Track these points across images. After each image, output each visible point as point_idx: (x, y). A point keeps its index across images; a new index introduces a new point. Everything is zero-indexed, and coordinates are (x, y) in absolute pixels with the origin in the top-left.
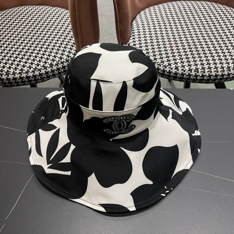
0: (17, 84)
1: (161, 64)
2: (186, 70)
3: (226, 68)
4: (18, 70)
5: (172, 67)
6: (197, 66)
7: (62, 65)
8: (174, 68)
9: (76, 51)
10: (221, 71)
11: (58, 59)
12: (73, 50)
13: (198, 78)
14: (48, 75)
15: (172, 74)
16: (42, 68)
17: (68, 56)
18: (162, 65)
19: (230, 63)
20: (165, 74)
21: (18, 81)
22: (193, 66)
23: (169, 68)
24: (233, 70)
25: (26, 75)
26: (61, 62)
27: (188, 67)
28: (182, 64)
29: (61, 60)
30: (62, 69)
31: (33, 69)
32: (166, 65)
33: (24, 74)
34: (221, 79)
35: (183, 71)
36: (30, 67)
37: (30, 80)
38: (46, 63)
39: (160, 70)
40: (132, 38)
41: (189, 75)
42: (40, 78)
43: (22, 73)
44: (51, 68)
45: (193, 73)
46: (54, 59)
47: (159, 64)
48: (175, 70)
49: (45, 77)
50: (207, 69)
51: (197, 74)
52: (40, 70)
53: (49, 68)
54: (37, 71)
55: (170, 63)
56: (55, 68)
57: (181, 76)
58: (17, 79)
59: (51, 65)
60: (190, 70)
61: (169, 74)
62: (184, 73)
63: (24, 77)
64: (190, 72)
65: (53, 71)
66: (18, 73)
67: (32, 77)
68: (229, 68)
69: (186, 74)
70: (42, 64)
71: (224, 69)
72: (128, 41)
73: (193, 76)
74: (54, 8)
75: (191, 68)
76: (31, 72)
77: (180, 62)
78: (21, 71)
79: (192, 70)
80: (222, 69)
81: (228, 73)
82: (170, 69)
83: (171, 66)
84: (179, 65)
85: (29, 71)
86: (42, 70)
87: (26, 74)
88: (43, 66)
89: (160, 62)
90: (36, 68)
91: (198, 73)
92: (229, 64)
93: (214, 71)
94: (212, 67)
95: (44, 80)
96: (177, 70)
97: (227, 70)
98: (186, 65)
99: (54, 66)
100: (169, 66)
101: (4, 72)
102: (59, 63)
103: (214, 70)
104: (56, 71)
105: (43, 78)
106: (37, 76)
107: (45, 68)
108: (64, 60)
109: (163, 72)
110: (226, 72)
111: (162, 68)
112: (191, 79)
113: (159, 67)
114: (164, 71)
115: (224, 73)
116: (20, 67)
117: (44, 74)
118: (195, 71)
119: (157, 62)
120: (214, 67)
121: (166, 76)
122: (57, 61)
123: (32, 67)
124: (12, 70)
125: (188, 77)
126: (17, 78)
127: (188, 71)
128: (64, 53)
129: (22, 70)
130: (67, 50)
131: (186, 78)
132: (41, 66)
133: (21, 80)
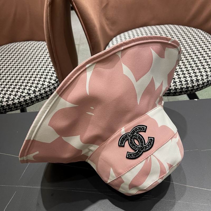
0: (5, 111)
3: (190, 81)
4: (5, 98)
7: (44, 90)
9: (56, 77)
10: (185, 84)
11: (41, 86)
12: (53, 77)
14: (32, 101)
16: (26, 95)
17: (49, 82)
19: (193, 76)
21: (6, 108)
24: (196, 82)
25: (13, 103)
26: (43, 88)
29: (43, 86)
30: (44, 94)
31: (19, 96)
33: (11, 102)
34: (192, 90)
36: (16, 95)
37: (16, 106)
38: (29, 90)
42: (25, 104)
43: (9, 101)
44: (34, 94)
46: (37, 86)
49: (29, 103)
50: (173, 83)
52: (24, 97)
53: (32, 94)
54: (22, 98)
56: (37, 94)
58: (5, 106)
59: (34, 92)
63: (10, 104)
65: (36, 97)
66: (5, 101)
67: (18, 104)
68: (192, 81)
70: (26, 91)
71: (187, 82)
74: (39, 43)
76: (16, 100)
78: (7, 100)
80: (186, 83)
81: (192, 85)
85: (15, 99)
86: (26, 97)
87: (12, 101)
88: (27, 93)
90: (21, 96)
92: (192, 78)
93: (179, 85)
94: (177, 81)
95: (28, 105)
97: (191, 83)
99: (37, 92)
102: (41, 89)
103: (179, 83)
104: (39, 96)
105: (28, 104)
106: (22, 102)
107: (29, 94)
108: (46, 86)
110: (190, 84)
115: (188, 86)
116: (7, 96)
117: (29, 100)
120: (179, 81)
122: (40, 87)
123: (18, 95)
126: (4, 105)
128: (45, 80)
129: (8, 98)
130: (49, 77)
132: (25, 93)
133: (8, 107)
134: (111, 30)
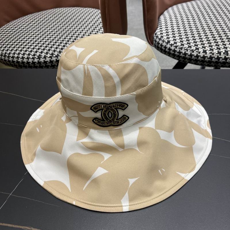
1: (188, 49)
2: (215, 53)
4: (49, 54)
5: (200, 51)
6: (227, 49)
8: (201, 52)
13: (228, 61)
15: (199, 58)
18: (190, 49)
20: (193, 58)
21: (49, 64)
22: (223, 49)
23: (196, 52)
27: (216, 50)
28: (210, 47)
32: (193, 49)
33: (55, 58)
35: (211, 54)
36: (60, 52)
39: (187, 55)
40: (159, 28)
41: (218, 58)
43: (53, 57)
45: (223, 56)
47: (186, 49)
48: (203, 53)
51: (227, 57)
55: (197, 47)
57: (210, 60)
58: (48, 63)
60: (219, 53)
61: (196, 58)
62: (212, 56)
63: (54, 61)
64: (219, 55)
66: (49, 57)
69: (214, 57)
72: (155, 31)
73: (223, 59)
75: (220, 51)
77: (208, 46)
78: (51, 55)
79: (222, 53)
82: (198, 53)
83: (198, 50)
84: (208, 49)
85: (59, 55)
87: (56, 58)
89: (187, 47)
96: (204, 54)
98: (214, 49)
100: (197, 50)
101: (36, 56)
109: (190, 57)
111: (189, 52)
112: (220, 62)
113: (187, 52)
114: (191, 55)
116: (51, 52)
118: (224, 53)
119: (184, 47)
121: (194, 61)
124: (43, 55)
125: (217, 60)
126: (48, 61)
127: (217, 54)
129: (52, 54)
131: (215, 62)
133: (51, 63)
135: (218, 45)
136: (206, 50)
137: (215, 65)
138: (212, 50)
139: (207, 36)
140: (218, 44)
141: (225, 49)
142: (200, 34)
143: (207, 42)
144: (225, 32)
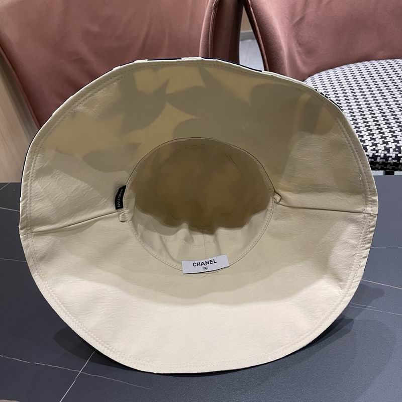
2: (380, 149)
6: (398, 143)
22: (392, 143)
27: (383, 146)
28: (373, 141)
35: (374, 152)
41: (386, 157)
45: (392, 154)
57: (373, 160)
62: (377, 154)
64: (386, 152)
69: (380, 156)
73: (393, 159)
75: (388, 146)
77: (369, 139)
79: (390, 149)
84: (368, 143)
91: (400, 153)
98: (379, 143)
112: (390, 163)
118: (394, 150)
125: (384, 160)
127: (383, 151)
131: (381, 163)
134: (304, 63)
135: (385, 138)
136: (366, 146)
137: (381, 167)
138: (376, 145)
139: (367, 122)
140: (384, 136)
141: (396, 143)
142: (356, 120)
143: (367, 133)
144: (396, 115)
